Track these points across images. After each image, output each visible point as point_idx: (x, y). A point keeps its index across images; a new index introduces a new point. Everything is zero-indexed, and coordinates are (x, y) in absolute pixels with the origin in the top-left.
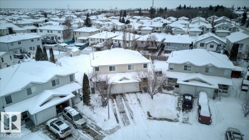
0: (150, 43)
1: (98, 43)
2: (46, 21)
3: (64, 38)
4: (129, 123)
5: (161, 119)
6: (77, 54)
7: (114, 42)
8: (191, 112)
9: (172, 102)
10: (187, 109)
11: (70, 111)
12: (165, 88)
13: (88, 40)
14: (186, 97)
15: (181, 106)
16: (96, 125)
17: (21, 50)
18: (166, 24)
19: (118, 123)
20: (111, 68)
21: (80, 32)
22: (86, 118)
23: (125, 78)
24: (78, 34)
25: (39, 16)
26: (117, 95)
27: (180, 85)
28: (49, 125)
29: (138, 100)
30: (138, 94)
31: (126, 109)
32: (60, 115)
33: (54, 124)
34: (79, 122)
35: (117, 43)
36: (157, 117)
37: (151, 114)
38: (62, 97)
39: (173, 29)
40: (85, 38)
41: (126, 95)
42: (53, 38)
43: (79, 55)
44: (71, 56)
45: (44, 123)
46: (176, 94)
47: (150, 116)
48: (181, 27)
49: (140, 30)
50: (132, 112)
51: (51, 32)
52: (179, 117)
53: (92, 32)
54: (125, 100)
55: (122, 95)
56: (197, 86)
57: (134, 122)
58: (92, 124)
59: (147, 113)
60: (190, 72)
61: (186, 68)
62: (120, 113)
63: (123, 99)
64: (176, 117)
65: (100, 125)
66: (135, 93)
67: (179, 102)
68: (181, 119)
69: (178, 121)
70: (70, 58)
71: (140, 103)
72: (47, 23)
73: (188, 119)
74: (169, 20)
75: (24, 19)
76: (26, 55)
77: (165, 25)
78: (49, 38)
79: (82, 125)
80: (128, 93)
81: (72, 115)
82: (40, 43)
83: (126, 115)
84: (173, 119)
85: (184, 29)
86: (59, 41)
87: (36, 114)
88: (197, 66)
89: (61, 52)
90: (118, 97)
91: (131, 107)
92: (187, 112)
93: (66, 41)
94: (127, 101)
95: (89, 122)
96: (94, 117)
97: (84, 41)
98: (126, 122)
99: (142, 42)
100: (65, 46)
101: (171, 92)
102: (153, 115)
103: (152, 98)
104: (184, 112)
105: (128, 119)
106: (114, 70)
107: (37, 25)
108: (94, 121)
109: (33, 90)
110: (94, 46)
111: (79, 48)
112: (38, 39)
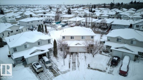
0: (102, 24)
1: (73, 23)
2: (50, 11)
3: (56, 20)
4: (75, 69)
5: (95, 69)
6: (60, 29)
7: (81, 23)
8: (116, 68)
9: (105, 60)
10: (114, 65)
11: (45, 59)
12: (104, 52)
13: (67, 21)
14: (114, 58)
15: (110, 63)
16: (57, 68)
17: (32, 26)
18: (119, 13)
19: (69, 68)
20: (72, 38)
21: (64, 17)
22: (53, 63)
23: (78, 44)
24: (62, 18)
25: (47, 9)
26: (74, 53)
27: (112, 51)
28: (33, 65)
29: (85, 57)
30: (86, 54)
31: (76, 61)
32: (41, 60)
33: (35, 64)
34: (48, 65)
35: (83, 23)
36: (93, 68)
37: (90, 66)
38: (42, 51)
39: (122, 16)
40: (66, 21)
41: (79, 53)
42: (50, 20)
43: (61, 30)
44: (57, 30)
45: (31, 64)
46: (110, 56)
47: (89, 66)
48: (128, 14)
49: (101, 16)
50: (79, 63)
51: (49, 17)
52: (107, 69)
53: (70, 17)
54: (77, 56)
55: (77, 53)
56: (123, 52)
57: (79, 69)
58: (55, 67)
59: (88, 65)
60: (121, 43)
61: (118, 40)
62: (72, 63)
63: (76, 55)
64: (105, 69)
65: (59, 68)
66: (85, 53)
67: (110, 61)
68: (108, 71)
69: (105, 72)
70: (56, 31)
71: (86, 59)
72: (50, 12)
73: (113, 71)
74: (122, 10)
75: (40, 10)
76: (34, 28)
77: (117, 13)
78: (48, 20)
79: (49, 67)
80: (80, 52)
81: (45, 61)
82: (42, 23)
83: (75, 65)
84: (102, 70)
85: (129, 16)
86: (53, 22)
87: (27, 58)
88: (125, 40)
89: (52, 28)
90: (74, 54)
91: (80, 60)
92: (113, 67)
93: (56, 22)
94: (79, 57)
95: (54, 66)
96: (58, 63)
97: (65, 22)
98: (74, 68)
99: (98, 23)
100: (55, 25)
101: (107, 54)
102: (91, 66)
103: (93, 56)
104: (112, 67)
105: (76, 67)
106: (73, 39)
107: (45, 13)
108: (57, 66)
109: (28, 46)
110: (70, 25)
111: (62, 26)
112: (42, 21)
